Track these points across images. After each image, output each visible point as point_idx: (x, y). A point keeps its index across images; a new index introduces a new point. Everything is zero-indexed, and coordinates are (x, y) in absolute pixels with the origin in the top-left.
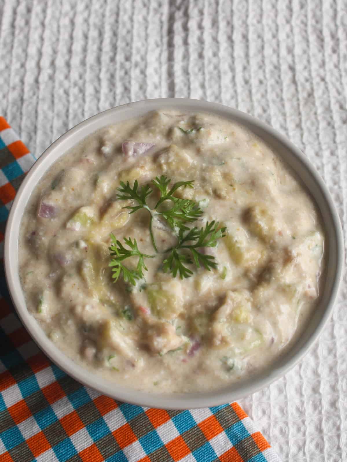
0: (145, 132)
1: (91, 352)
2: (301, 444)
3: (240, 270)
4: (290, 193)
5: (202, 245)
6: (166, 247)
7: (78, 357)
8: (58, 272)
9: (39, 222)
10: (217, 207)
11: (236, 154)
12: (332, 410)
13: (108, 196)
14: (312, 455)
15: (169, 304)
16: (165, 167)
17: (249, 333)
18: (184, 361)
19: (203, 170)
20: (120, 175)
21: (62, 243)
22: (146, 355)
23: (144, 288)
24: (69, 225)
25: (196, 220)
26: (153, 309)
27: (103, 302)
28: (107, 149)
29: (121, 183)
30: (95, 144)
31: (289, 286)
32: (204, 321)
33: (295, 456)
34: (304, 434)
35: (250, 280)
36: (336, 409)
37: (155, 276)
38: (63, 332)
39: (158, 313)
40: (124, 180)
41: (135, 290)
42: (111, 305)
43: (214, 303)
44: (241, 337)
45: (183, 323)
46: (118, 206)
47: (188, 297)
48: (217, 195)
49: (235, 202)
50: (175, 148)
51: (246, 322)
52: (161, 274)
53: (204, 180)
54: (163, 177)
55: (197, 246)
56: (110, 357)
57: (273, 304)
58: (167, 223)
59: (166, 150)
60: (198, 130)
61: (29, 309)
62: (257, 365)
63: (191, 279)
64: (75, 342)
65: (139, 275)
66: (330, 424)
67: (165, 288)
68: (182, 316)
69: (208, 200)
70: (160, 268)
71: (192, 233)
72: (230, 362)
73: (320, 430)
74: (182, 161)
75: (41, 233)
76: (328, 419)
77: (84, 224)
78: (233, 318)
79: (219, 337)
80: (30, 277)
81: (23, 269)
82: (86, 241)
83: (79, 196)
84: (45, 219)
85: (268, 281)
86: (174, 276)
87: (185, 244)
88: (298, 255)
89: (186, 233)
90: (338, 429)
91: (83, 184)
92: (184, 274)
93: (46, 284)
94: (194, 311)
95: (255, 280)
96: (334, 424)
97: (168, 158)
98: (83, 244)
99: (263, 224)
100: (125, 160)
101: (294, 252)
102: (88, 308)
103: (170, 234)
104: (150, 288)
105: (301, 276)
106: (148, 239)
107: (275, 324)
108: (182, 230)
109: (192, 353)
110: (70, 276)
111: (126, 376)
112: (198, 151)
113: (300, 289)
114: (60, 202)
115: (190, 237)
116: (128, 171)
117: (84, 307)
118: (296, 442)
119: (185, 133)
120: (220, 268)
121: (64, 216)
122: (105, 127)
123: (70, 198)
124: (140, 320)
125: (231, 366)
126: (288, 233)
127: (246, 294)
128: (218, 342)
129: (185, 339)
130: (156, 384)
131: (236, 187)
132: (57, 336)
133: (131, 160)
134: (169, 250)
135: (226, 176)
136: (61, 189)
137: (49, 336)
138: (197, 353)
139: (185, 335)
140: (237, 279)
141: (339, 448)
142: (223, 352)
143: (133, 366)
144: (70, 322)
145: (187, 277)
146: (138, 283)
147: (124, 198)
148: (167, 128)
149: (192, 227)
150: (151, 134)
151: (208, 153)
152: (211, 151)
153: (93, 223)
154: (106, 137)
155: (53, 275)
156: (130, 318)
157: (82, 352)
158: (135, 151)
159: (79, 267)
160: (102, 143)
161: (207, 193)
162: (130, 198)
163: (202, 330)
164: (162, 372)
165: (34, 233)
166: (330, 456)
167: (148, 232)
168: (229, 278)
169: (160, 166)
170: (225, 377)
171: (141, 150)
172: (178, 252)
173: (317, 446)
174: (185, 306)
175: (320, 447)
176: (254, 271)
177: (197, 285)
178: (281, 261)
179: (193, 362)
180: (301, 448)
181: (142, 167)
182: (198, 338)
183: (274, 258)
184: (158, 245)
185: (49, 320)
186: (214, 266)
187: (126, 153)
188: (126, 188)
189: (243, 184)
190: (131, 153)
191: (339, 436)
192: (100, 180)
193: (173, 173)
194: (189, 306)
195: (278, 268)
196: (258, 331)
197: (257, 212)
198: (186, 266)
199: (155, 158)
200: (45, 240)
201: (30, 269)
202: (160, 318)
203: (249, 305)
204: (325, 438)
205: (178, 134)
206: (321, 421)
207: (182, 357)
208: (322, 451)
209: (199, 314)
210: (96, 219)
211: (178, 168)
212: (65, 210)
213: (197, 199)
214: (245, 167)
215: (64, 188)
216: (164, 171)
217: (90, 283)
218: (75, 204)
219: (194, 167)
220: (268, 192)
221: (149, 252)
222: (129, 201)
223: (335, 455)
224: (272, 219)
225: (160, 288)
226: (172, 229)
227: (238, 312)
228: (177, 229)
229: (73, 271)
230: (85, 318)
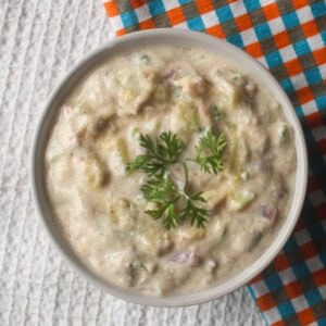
0: (176, 276)
1: (250, 87)
2: (91, 37)
3: (121, 135)
4: (65, 202)
5: (147, 157)
6: (177, 165)
7: (260, 87)
8: (266, 158)
9: (276, 206)
10: (128, 192)
11: (103, 240)
12: (60, 57)
13: (217, 217)
14: (84, 26)
15: (183, 112)
16: (165, 236)
17: (124, 81)
18: (179, 68)
19: (134, 229)
20: (204, 236)
21: (260, 181)
22: (208, 78)
23: (201, 130)
24: (253, 196)
25: (149, 182)
26: (196, 111)
27: (234, 127)
28: (210, 264)
29: (204, 227)
30: (220, 273)
31: (85, 113)
32: (158, 96)
33: (97, 27)
34: (86, 43)
35: (115, 124)
36: (56, 57)
37: (190, 140)
38: (269, 108)
39: (193, 107)
40: (201, 230)
41: (208, 128)
42: (228, 124)
43: (148, 108)
44: (131, 78)
45: (175, 99)
46: (210, 205)
47: (167, 117)
48: (128, 204)
49: (113, 195)
50: (154, 252)
51: (125, 89)
52: (185, 141)
53: (135, 218)
54: (168, 228)
55: (152, 157)
56: (236, 79)
57: (101, 101)
58: (172, 183)
59: (161, 253)
60: (131, 266)
61: (293, 131)
62: (123, 59)
63: (162, 131)
64: (260, 99)
65: (204, 142)
66: (64, 47)
67: (185, 125)
68: (174, 104)
69: (135, 200)
70: (185, 147)
71: (154, 171)
72: (144, 60)
73: (74, 44)
74: (150, 239)
75: (275, 194)
76: (65, 51)
77: (240, 196)
78: (135, 93)
79: (149, 78)
80: (289, 159)
81: (293, 169)
82: (240, 179)
83: (241, 222)
84: (270, 206)
85: (101, 118)
86: (175, 136)
87: (161, 162)
88: (71, 138)
89: (159, 172)
90: (59, 42)
91: (236, 232)
92: (166, 137)
93: (277, 151)
94: (164, 106)
95: (111, 123)
96: (61, 46)
97: (162, 243)
98: (244, 175)
99: (95, 169)
100: (197, 249)
101: (75, 140)
102: (247, 121)
103: (172, 173)
104: (196, 128)
105: (73, 122)
106: (190, 174)
107: (103, 86)
108: (161, 176)
109: (172, 72)
110: (257, 151)
111: (225, 65)
112: (134, 248)
113: (77, 109)
114: (257, 219)
115: (157, 166)
116: (196, 238)
117: (250, 123)
118: (94, 37)
119: (142, 266)
120: (137, 135)
121: (255, 206)
122: (209, 288)
123: (248, 221)
124: (208, 106)
125: (143, 58)
126: (75, 159)
127: (120, 113)
128: (151, 76)
129: (176, 83)
130: (203, 57)
131: (109, 211)
132: (274, 106)
133: (192, 248)
134: (175, 162)
135: (116, 221)
136: (255, 231)
137: (280, 107)
138: (168, 71)
139: (175, 87)
140: (125, 127)
141: (62, 26)
142: (148, 68)
143: (219, 71)
144: (262, 113)
145: (165, 134)
146: (205, 134)
147: (204, 211)
148: (157, 275)
149: (153, 177)
150: (172, 271)
151: (127, 244)
152: (123, 246)
153: (233, 196)
154: (210, 277)
155: (270, 156)
156: (216, 109)
157: (256, 90)
158: (188, 256)
159: (249, 157)
160: (215, 270)
161: (135, 206)
162: (198, 210)
163: (161, 88)
164: (197, 63)
165: (281, 196)
166: (71, 21)
167: (189, 179)
168: (131, 128)
169: (169, 238)
170: (149, 53)
171: (183, 256)
172: (168, 158)
173: (78, 32)
174: (171, 111)
175: (76, 31)
176: (110, 132)
177: (158, 126)
178: (87, 136)
179: (171, 66)
180: (91, 33)
181: (184, 239)
182: (166, 83)
183: (92, 139)
184: (182, 168)
185: (279, 120)
186: (142, 138)
187: (195, 256)
188: (201, 222)
189: (103, 212)
190: (192, 255)
191: (60, 36)
192: (221, 233)
193: (159, 231)
194: (167, 110)
195: (90, 129)
196: (117, 82)
197: (98, 179)
198: (165, 144)
199: (171, 247)
200: (273, 187)
201: (288, 165)
202: (193, 103)
203: (120, 103)
204: (71, 36)
205: (149, 266)
206: (71, 51)
207: (180, 71)
208: (76, 27)
209: (160, 102)
210: (229, 198)
211: (155, 233)
212: (254, 212)
213: (144, 201)
214: (98, 227)
215: (252, 231)
216: (167, 233)
217: (242, 142)
218: (244, 216)
219: (142, 232)
220: (83, 201)
221: (190, 164)
222: (200, 207)
223: (67, 22)
224: (87, 171)
226: (169, 177)
227: (130, 97)
228: (165, 177)
229: (255, 155)
230: (250, 112)
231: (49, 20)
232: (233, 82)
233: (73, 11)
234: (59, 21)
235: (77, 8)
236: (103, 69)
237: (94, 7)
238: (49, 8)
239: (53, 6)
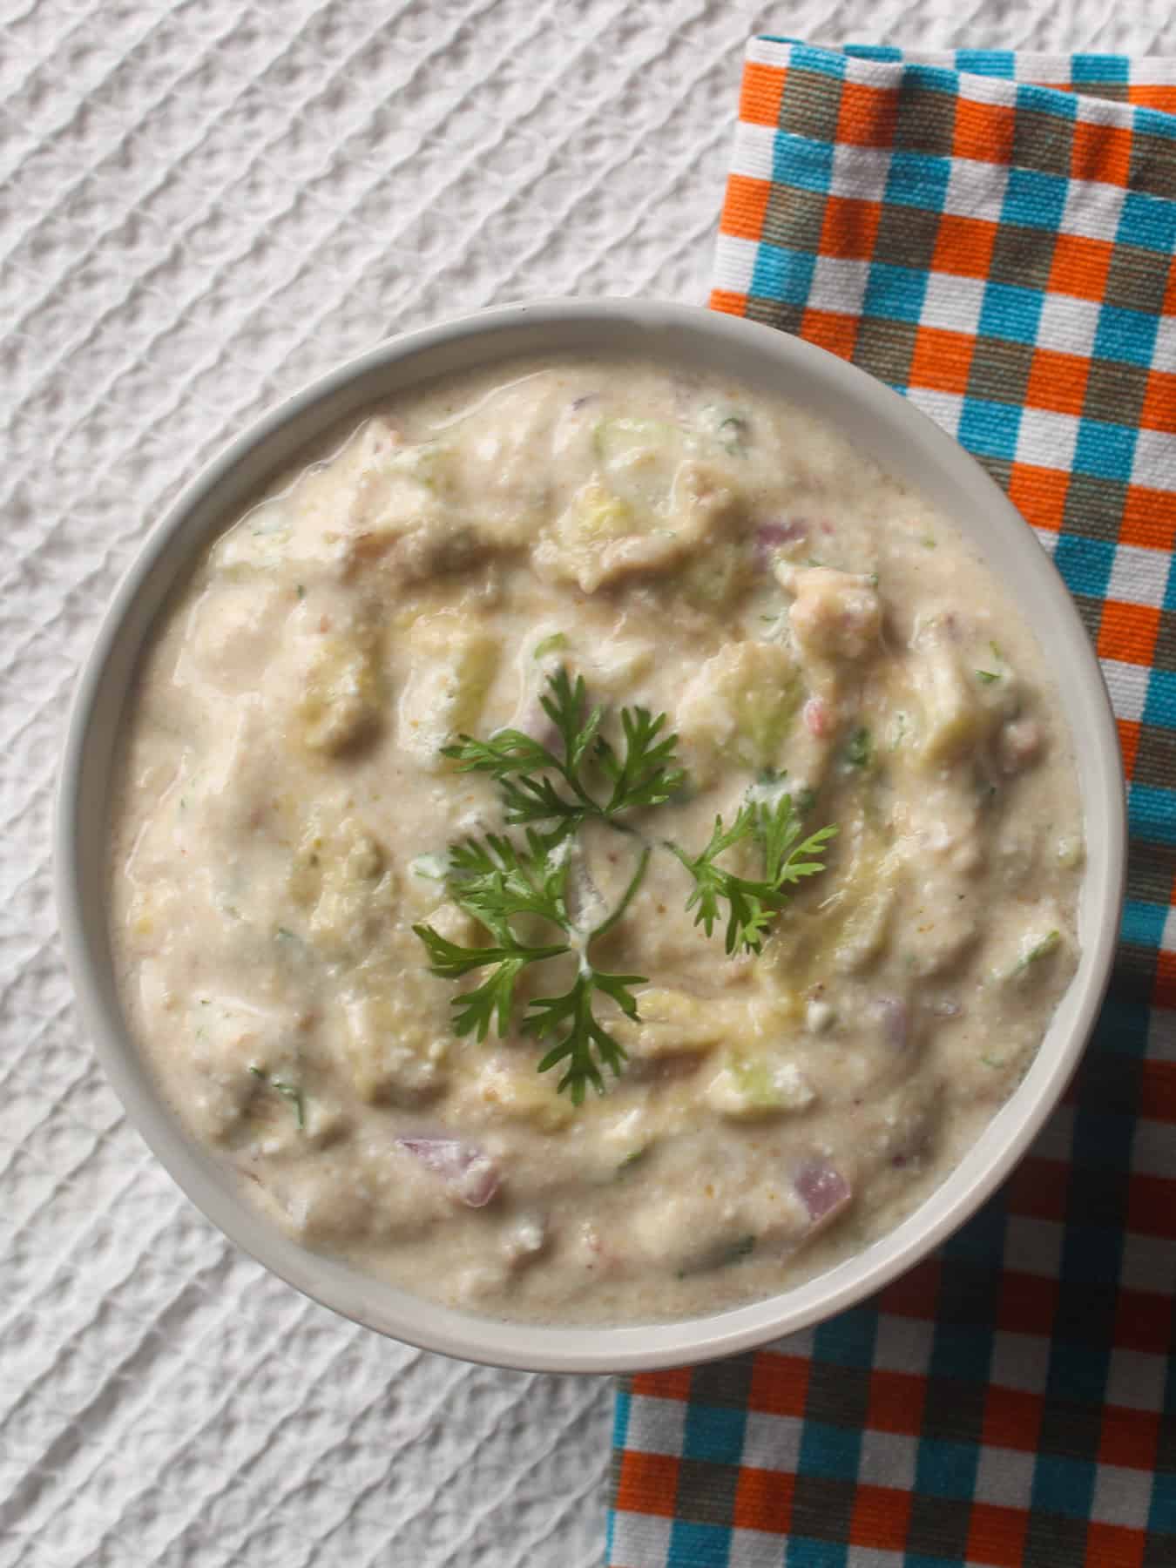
0: (387, 1202)
1: (1019, 735)
2: (625, 255)
3: (500, 627)
4: (184, 731)
5: (537, 754)
6: (620, 840)
7: (1053, 756)
8: (926, 1002)
9: (861, 1182)
10: (405, 830)
11: (227, 929)
12: (482, 261)
13: (641, 1094)
14: (623, 207)
15: (749, 680)
16: (435, 1049)
17: (621, 460)
18: (828, 529)
19: (347, 959)
20: (561, 1129)
21: (859, 1065)
22: (899, 619)
23: (769, 774)
24: (805, 1097)
25: (491, 838)
26: (791, 707)
27: (886, 835)
28: (526, 1235)
29: (578, 1100)
30: (541, 1283)
31: (429, 483)
32: (700, 574)
33: (666, 239)
34: (598, 266)
35: (501, 582)
36: (472, 254)
37: (712, 786)
38: (1040, 841)
39: (791, 684)
40: (561, 1104)
41: (795, 784)
42: (873, 811)
43: (642, 597)
44: (650, 465)
45: (749, 621)
46: (645, 1039)
47: (686, 665)
48: (379, 864)
49: (350, 805)
50: (362, 1077)
51: (606, 492)
52: (697, 778)
53: (373, 929)
54: (461, 1027)
55: (552, 762)
56: (991, 679)
57: (504, 479)
58: (567, 887)
59: (386, 1097)
60: (261, 1074)
61: (1073, 969)
62: (664, 385)
63: (640, 698)
64: (1032, 796)
65: (754, 819)
66: (516, 236)
67: (728, 724)
68: (737, 635)
69: (411, 869)
70: (683, 797)
71: (532, 811)
72: (730, 435)
73: (555, 242)
74: (381, 1027)
75: (884, 1140)
76: (512, 251)
77: (763, 1072)
78: (630, 521)
79: (707, 501)
80: (1002, 1053)
81: (994, 1095)
82: (797, 1016)
83: (710, 1159)
84: (841, 1170)
85: (468, 533)
86: (674, 740)
87: (572, 799)
88: (332, 539)
89: (545, 827)
90: (511, 208)
91: (674, 1183)
92: (643, 726)
93: (977, 1000)
94: (699, 622)
95: (490, 570)
96: (510, 226)
97: (408, 1063)
98: (816, 1012)
99: (346, 686)
100: (512, 1159)
101: (339, 551)
102: (941, 841)
103: (584, 859)
104: (758, 759)
105: (374, 487)
106: (644, 896)
107: (542, 433)
108: (549, 842)
109: (796, 530)
110: (912, 962)
111: (984, 613)
112: (310, 1023)
113: (409, 457)
114: (769, 1184)
115: (551, 805)
116: (530, 1120)
117: (948, 852)
118: (634, 266)
119: (298, 1098)
120: (551, 663)
121: (791, 1136)
122: (472, 1314)
123: (737, 1173)
124: (845, 710)
125: (731, 425)
126: (301, 613)
127: (544, 554)
128: (719, 498)
129: (784, 571)
130: (930, 544)
131: (304, 849)
132: (1062, 847)
133: (497, 1145)
134: (620, 826)
135: (305, 897)
136: (736, 1221)
137: (1078, 864)
138: (783, 517)
139: (775, 584)
140: (529, 610)
141: (553, 166)
142: (727, 468)
143: (950, 621)
144: (1008, 848)
145: (644, 714)
146: (774, 797)
147: (610, 1048)
148: (328, 1158)
149: (517, 832)
150: (383, 1177)
151: (294, 993)
152: (277, 996)
153: (739, 1056)
154: (495, 1276)
155: (945, 1005)
156: (863, 736)
157: (1035, 758)
158: (466, 1160)
159: (872, 964)
160: (525, 1264)
161: (398, 886)
162: (596, 1031)
163: (728, 556)
164: (895, 552)
165: (898, 1160)
166: (590, 168)
167: (631, 912)
168: (546, 627)
169: (443, 1063)
170: (762, 420)
171: (451, 1150)
172: (604, 799)
173: (593, 216)
174: (713, 649)
175: (590, 208)
176: (468, 597)
177: (641, 673)
178: (387, 562)
179: (806, 508)
180: (633, 244)
181: (490, 1097)
182: (751, 550)
183: (394, 583)
184: (631, 863)
185: (1048, 903)
186: (560, 681)
187: (491, 1178)
188: (581, 1074)
189: (283, 843)
190: (483, 1165)
191: (527, 191)
192: (625, 1155)
193: (425, 1019)
194: (700, 642)
195: (412, 546)
196: (597, 449)
197: (334, 722)
198: (622, 746)
199: (430, 1097)
200: (890, 1113)
201: (984, 1073)
202: (799, 670)
203: (565, 522)
204: (562, 213)
205: (319, 1115)
206: (532, 262)
207: (826, 541)
208: (595, 196)
209: (697, 602)
210: (724, 1056)
211: (406, 1018)
212: (775, 1153)
213: (438, 890)
214: (237, 880)
215: (728, 1212)
216: (445, 1041)
217: (879, 900)
218: (735, 1147)
219: (364, 987)
220: (243, 763)
221: (668, 866)
222: (607, 1026)
223: (578, 159)
224: (315, 677)
225: (736, 733)
226: (567, 865)
227: (607, 524)
228: (557, 855)
229: (894, 969)
230: (969, 819)
231: (523, 120)
232: (972, 685)
233: (619, 138)
234: (556, 142)
235: (637, 136)
236: (578, 380)
237: (695, 167)
238: (549, 80)
239: (564, 81)
